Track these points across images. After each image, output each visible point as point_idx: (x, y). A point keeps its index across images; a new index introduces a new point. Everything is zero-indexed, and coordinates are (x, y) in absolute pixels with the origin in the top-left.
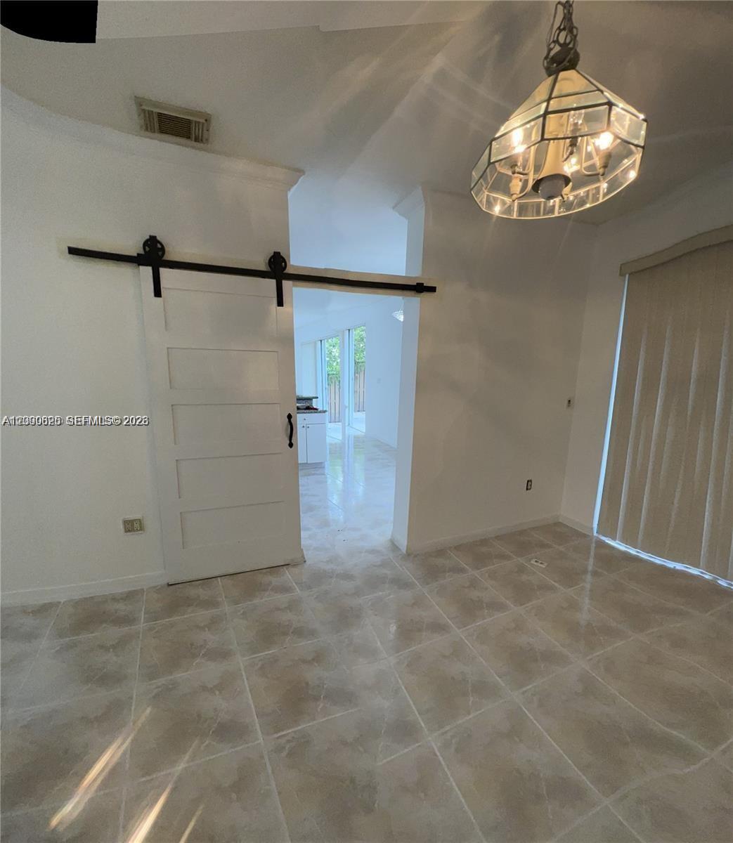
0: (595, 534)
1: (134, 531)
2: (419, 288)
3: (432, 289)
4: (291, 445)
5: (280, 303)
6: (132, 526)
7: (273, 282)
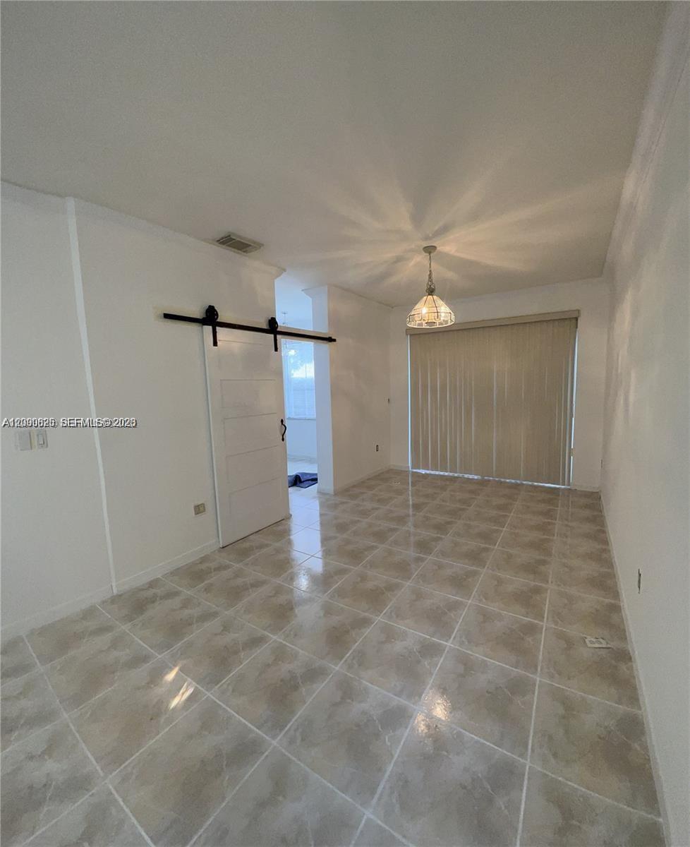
0: (410, 469)
1: (201, 513)
2: (330, 340)
3: (334, 340)
4: (283, 440)
5: (276, 349)
6: (199, 509)
7: (272, 336)
